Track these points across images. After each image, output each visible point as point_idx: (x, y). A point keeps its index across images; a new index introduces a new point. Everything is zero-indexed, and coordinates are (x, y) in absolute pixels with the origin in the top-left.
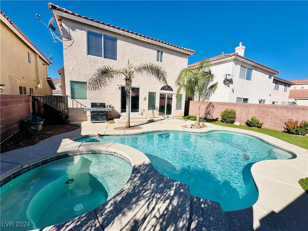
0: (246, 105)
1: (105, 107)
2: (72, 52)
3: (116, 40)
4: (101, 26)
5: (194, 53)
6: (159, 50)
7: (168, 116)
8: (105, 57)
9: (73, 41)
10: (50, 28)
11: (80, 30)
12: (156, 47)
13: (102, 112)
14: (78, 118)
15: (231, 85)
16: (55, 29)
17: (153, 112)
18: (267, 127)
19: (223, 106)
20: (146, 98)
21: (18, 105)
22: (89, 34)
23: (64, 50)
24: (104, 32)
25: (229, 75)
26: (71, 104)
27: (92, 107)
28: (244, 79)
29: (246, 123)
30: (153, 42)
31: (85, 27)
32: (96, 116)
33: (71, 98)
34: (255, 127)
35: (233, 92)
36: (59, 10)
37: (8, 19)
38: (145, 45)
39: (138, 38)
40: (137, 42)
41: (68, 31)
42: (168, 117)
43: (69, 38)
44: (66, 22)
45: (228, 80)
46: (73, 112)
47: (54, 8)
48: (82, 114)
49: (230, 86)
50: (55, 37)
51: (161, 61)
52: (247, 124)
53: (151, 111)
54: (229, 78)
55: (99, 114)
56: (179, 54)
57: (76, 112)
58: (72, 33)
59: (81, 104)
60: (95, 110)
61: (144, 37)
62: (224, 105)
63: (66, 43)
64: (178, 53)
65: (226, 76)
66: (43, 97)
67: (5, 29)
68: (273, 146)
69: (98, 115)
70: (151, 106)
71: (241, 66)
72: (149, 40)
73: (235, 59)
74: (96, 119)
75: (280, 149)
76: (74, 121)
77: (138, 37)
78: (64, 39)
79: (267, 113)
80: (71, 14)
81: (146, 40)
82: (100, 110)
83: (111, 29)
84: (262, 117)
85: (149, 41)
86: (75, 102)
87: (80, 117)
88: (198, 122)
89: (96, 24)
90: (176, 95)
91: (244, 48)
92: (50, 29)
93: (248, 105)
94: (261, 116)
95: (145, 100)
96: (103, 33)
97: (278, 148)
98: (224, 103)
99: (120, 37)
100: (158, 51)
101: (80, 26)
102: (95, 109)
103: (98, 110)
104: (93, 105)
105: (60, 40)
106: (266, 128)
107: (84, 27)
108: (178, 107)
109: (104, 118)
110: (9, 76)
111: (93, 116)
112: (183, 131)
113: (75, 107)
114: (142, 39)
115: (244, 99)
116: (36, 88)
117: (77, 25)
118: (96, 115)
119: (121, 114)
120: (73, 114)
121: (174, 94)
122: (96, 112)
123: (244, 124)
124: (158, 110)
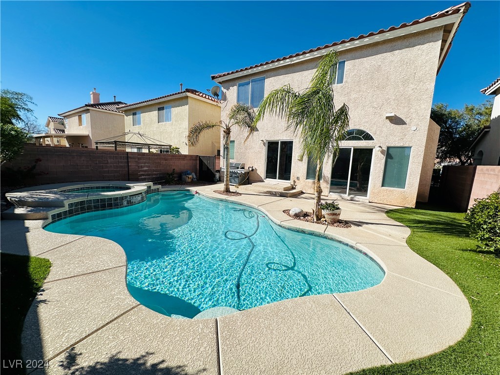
3: (264, 80)
7: (353, 198)
11: (233, 87)
22: (240, 87)
24: (252, 78)
31: (236, 81)
33: (223, 158)
36: (218, 77)
42: (351, 200)
44: (224, 85)
47: (213, 78)
53: (311, 181)
61: (297, 55)
77: (288, 62)
78: (222, 102)
81: (302, 58)
85: (307, 57)
89: (245, 73)
90: (380, 149)
95: (301, 159)
99: (268, 74)
109: (237, 181)
110: (212, 142)
114: (296, 60)
117: (231, 83)
119: (265, 180)
124: (326, 182)
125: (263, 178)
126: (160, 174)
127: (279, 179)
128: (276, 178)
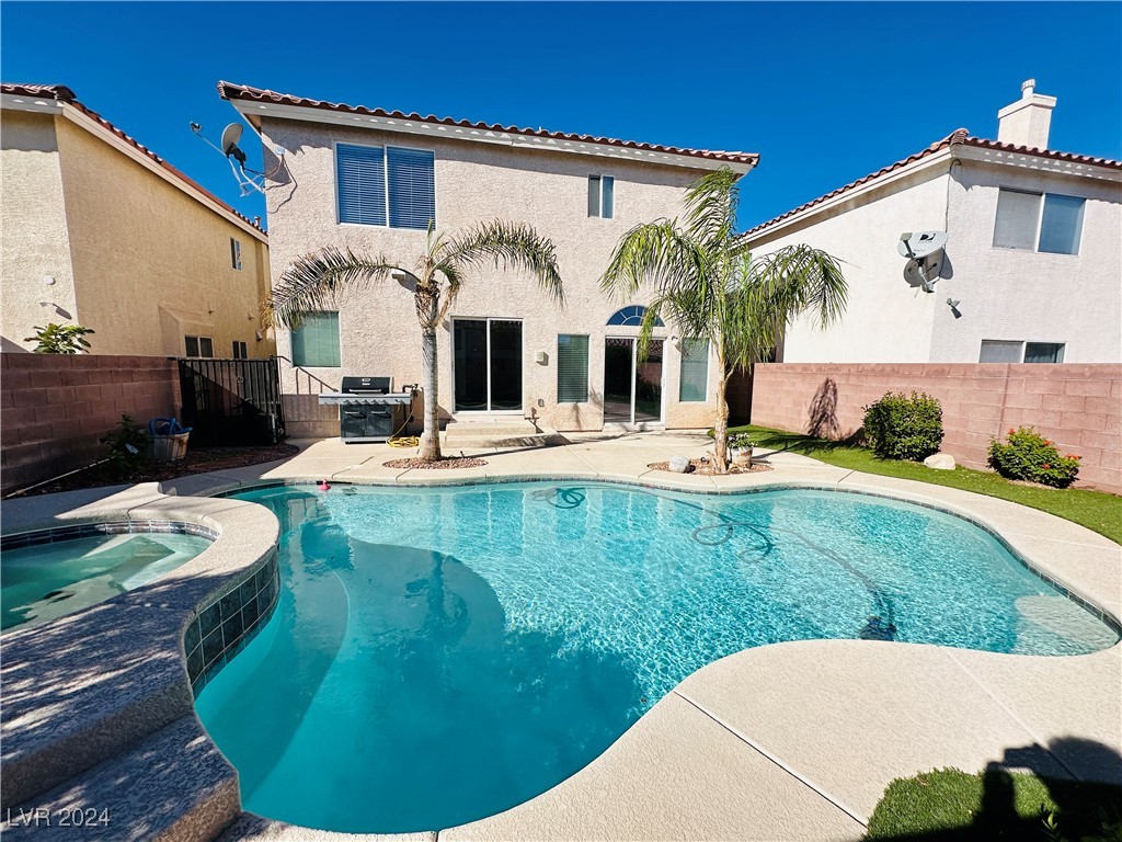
0: (988, 374)
1: (386, 391)
2: (291, 221)
3: (428, 162)
4: (374, 122)
5: (754, 163)
6: (594, 173)
7: (642, 426)
8: (394, 224)
9: (293, 184)
10: (232, 156)
11: (314, 147)
12: (582, 165)
13: (376, 406)
14: (314, 428)
15: (939, 284)
16: (244, 156)
17: (576, 409)
18: (1107, 481)
19: (885, 379)
20: (546, 357)
21: (118, 385)
22: (342, 154)
23: (269, 216)
24: (389, 142)
25: (924, 237)
26: (289, 381)
27: (345, 390)
28: (1031, 248)
29: (990, 460)
30: (568, 147)
31: (329, 135)
32: (359, 421)
33: (291, 364)
34: (1029, 478)
35: (958, 315)
36: (247, 97)
37: (145, 151)
38: (537, 161)
39: (508, 140)
40: (505, 157)
41: (280, 157)
42: (642, 431)
43: (283, 177)
44: (273, 130)
45: (922, 261)
46: (298, 410)
47: (232, 93)
48: (327, 416)
49: (935, 288)
50: (244, 180)
51: (607, 214)
52: (994, 463)
53: (568, 405)
54: (923, 250)
55: (368, 416)
56: (685, 177)
57: (308, 407)
58: (293, 162)
59: (322, 383)
60: (352, 401)
61: (530, 133)
62: (888, 375)
63: (273, 193)
64: (680, 176)
65: (906, 242)
66: (221, 361)
67: (150, 181)
68: (1042, 577)
69: (365, 417)
70: (571, 386)
71: (1001, 189)
72: (551, 141)
73: (957, 162)
74: (357, 432)
75: (1073, 597)
76: (303, 437)
77: (505, 139)
78: (268, 183)
79: (1103, 411)
80: (320, 107)
81: (537, 143)
82: (370, 401)
83: (409, 126)
84: (1075, 432)
85: (551, 145)
86: (303, 376)
87: (318, 424)
88: (720, 450)
89: (357, 120)
90: (675, 341)
91: (1052, 101)
92: (232, 161)
93: (1001, 373)
94: (1069, 426)
95: (545, 362)
96: (386, 146)
97: (1065, 592)
98: (888, 369)
99: (444, 149)
100: (594, 179)
101: (314, 136)
102: (352, 398)
103: (361, 401)
104: (350, 384)
105: (257, 186)
106: (1099, 487)
107: (325, 137)
108: (691, 391)
109: (385, 427)
110: (160, 308)
111: (349, 419)
112: (638, 482)
113: (304, 391)
114: (523, 142)
115: (1030, 345)
116: (259, 340)
117: (305, 134)
118: (357, 417)
119: (454, 417)
120: (299, 416)
121: (670, 338)
122: (356, 406)
123: (982, 465)
124: (597, 403)
125: (450, 412)
126: (49, 446)
127: (493, 409)
128: (485, 409)
